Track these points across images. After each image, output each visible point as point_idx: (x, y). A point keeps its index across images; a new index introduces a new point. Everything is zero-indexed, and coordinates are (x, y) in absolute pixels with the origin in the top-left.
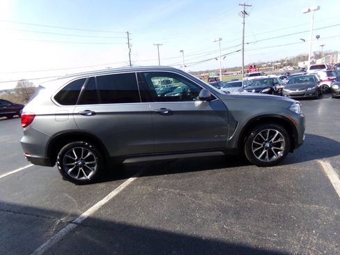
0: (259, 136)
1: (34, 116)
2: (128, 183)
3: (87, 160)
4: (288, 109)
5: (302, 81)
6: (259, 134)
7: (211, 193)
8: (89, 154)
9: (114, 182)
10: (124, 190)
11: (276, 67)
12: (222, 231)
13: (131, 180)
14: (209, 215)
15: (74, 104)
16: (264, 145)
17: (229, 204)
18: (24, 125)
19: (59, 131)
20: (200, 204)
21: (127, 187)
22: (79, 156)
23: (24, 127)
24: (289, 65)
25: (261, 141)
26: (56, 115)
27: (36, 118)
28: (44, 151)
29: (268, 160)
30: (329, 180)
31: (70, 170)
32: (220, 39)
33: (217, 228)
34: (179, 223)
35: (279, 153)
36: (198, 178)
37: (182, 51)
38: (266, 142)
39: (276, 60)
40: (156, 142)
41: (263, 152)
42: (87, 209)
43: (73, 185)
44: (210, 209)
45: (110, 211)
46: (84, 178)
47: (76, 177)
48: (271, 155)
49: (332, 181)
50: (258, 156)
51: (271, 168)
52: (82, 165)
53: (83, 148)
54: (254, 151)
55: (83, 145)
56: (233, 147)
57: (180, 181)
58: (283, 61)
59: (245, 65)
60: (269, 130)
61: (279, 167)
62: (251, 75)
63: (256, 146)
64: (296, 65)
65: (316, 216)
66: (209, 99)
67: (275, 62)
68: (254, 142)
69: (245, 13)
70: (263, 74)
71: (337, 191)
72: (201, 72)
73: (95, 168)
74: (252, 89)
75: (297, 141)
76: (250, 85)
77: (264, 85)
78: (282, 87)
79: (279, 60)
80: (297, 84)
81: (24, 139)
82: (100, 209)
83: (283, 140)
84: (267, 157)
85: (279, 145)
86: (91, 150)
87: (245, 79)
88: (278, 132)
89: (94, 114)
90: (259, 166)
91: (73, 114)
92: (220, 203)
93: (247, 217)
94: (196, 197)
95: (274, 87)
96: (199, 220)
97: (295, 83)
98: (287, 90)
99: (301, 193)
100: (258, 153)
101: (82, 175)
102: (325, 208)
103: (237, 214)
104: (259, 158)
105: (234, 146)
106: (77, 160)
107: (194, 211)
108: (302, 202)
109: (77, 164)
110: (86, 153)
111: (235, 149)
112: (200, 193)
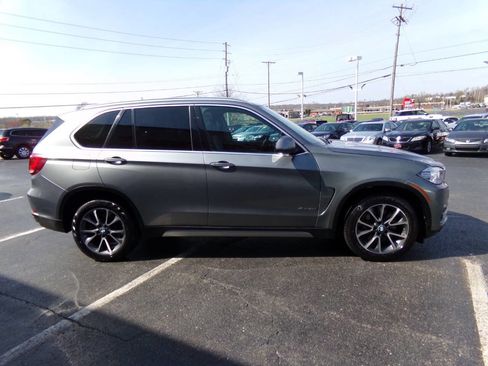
0: (368, 213)
1: (46, 159)
2: (167, 266)
3: (112, 227)
4: (418, 175)
5: (478, 128)
6: (369, 210)
7: (277, 296)
8: (115, 220)
9: (148, 262)
10: (157, 276)
11: (448, 103)
12: (270, 360)
13: (173, 261)
14: (261, 331)
15: (100, 147)
16: (375, 228)
17: (297, 316)
18: (32, 171)
19: (76, 183)
20: (254, 311)
21: (163, 272)
22: (102, 220)
23: (33, 174)
24: (468, 100)
25: (372, 221)
26: (74, 160)
27: (48, 162)
28: (55, 210)
29: (380, 252)
30: (468, 295)
31: (89, 239)
32: (359, 58)
33: (264, 355)
34: (211, 339)
35: (398, 242)
36: (268, 269)
37: (301, 73)
38: (379, 223)
39: (449, 92)
40: (211, 211)
41: (374, 239)
42: (97, 298)
43: (91, 261)
44: (267, 322)
45: (125, 306)
46: (106, 252)
47: (97, 251)
48: (386, 244)
49: (474, 296)
50: (365, 244)
51: (384, 265)
52: (106, 235)
53: (107, 210)
54: (358, 236)
55: (108, 206)
56: (327, 227)
57: (241, 271)
58: (461, 93)
59: (395, 97)
60: (384, 206)
61: (397, 264)
62: (403, 114)
63: (362, 228)
64: (481, 100)
65: (427, 355)
66: (293, 152)
67: (446, 95)
68: (359, 221)
69: (401, 19)
70: (422, 112)
71: (477, 316)
72: (331, 106)
73: (123, 239)
74: (397, 136)
75: (430, 227)
76: (394, 129)
77: (416, 131)
78: (445, 134)
79: (454, 92)
80: (469, 131)
81: (31, 191)
82: (112, 302)
83: (407, 223)
84: (379, 246)
85: (399, 229)
86: (119, 213)
87: (393, 118)
88: (398, 210)
89: (124, 162)
90: (365, 259)
91: (97, 161)
92: (285, 312)
93: (316, 342)
94: (252, 299)
95: (432, 135)
96: (242, 337)
97: (466, 129)
98: (452, 141)
99: (417, 311)
100: (366, 239)
101: (104, 248)
102: (445, 342)
103: (304, 335)
104: (366, 247)
105: (328, 225)
106: (99, 226)
107: (241, 321)
108: (413, 328)
109: (98, 232)
110: (111, 218)
111: (329, 230)
112: (261, 293)
